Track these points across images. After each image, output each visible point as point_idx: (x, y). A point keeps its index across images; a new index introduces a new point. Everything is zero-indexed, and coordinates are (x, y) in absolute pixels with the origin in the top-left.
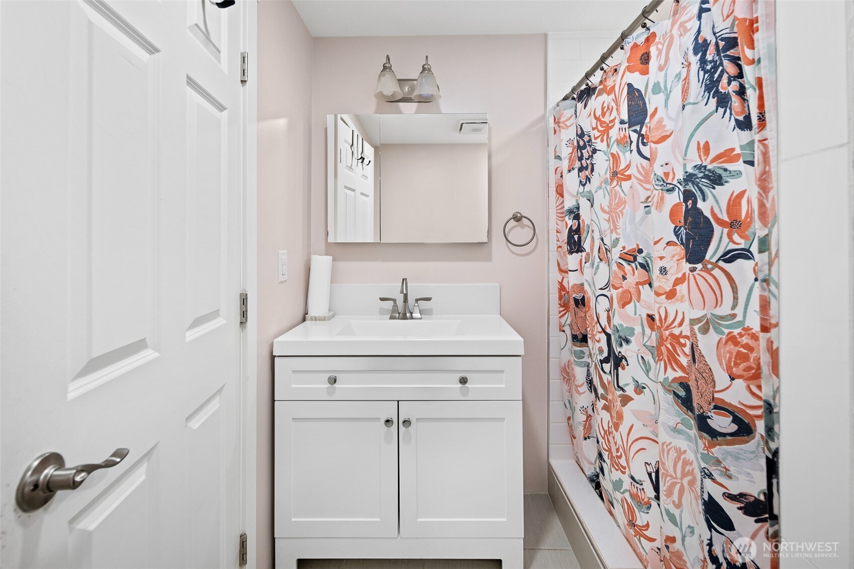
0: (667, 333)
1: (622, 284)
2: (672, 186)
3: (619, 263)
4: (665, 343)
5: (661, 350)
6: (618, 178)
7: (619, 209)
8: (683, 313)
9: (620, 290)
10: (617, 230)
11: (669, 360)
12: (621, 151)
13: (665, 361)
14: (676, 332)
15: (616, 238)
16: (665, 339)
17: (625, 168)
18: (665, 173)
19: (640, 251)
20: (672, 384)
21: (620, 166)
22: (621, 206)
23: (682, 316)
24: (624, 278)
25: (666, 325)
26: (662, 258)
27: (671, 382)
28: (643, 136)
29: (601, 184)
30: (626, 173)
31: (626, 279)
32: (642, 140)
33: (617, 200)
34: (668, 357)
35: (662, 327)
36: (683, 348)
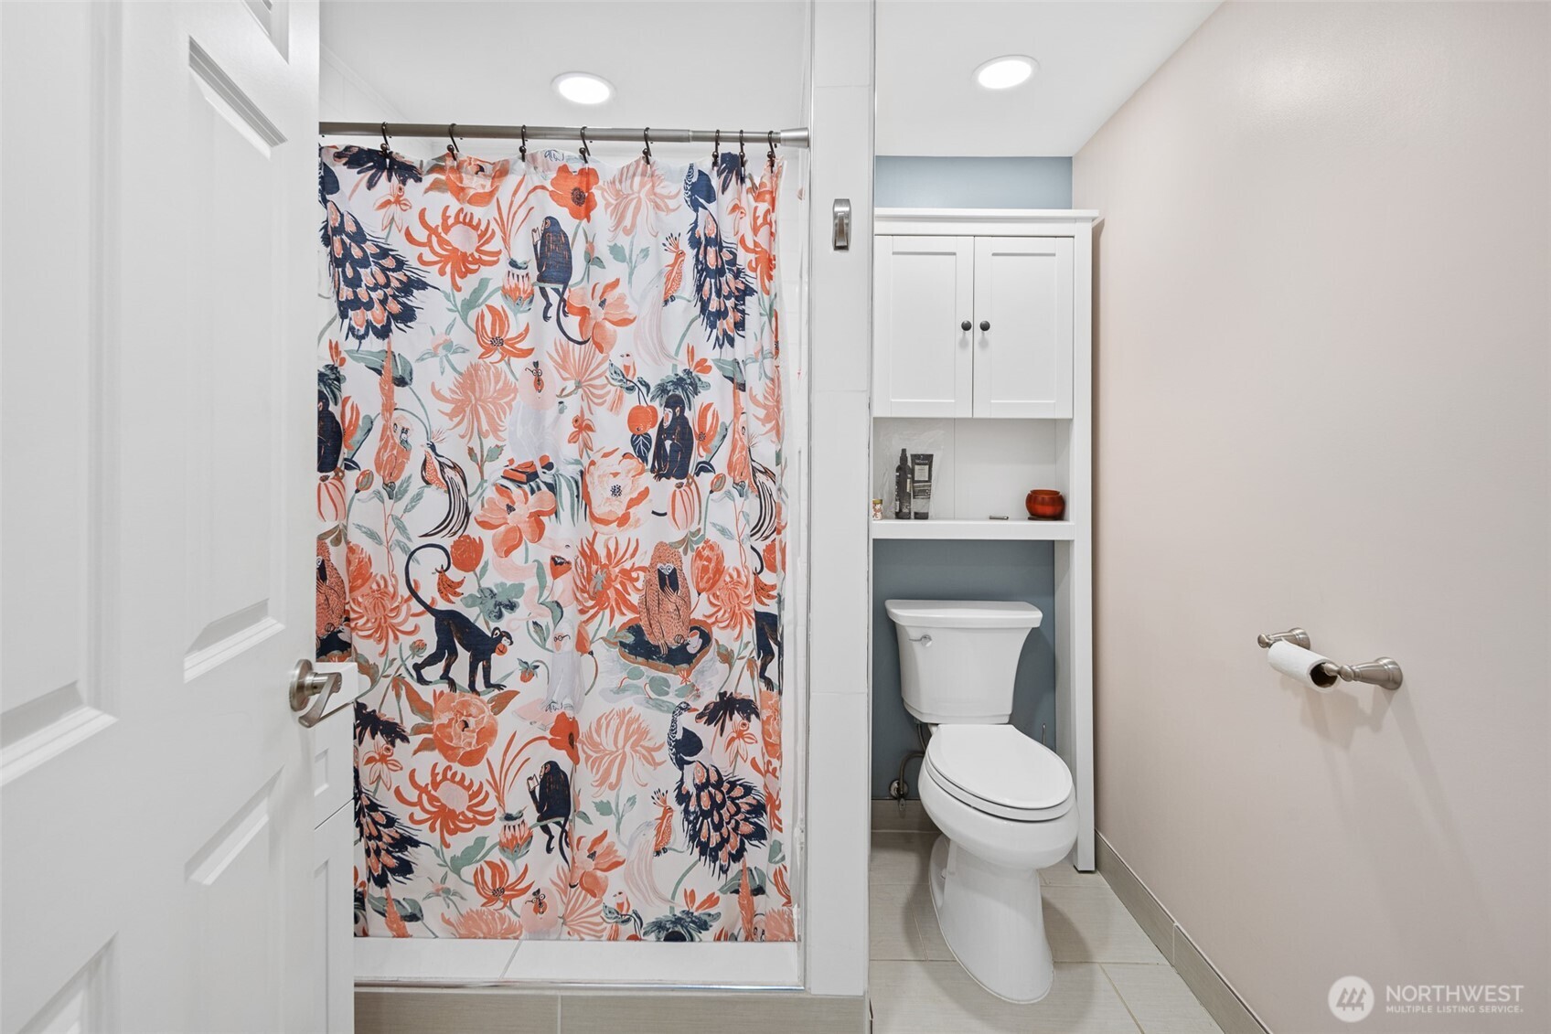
0: (617, 570)
1: (505, 518)
2: (632, 384)
3: (502, 485)
4: (613, 584)
5: (608, 595)
6: (504, 349)
7: (505, 400)
8: (637, 540)
9: (502, 528)
10: (500, 433)
11: (618, 604)
12: (510, 309)
13: (612, 608)
14: (627, 566)
15: (497, 446)
16: (613, 578)
17: (517, 337)
18: (625, 366)
19: (549, 466)
20: (619, 634)
21: (507, 332)
22: (509, 395)
23: (635, 546)
24: (510, 509)
25: (616, 560)
26: (615, 475)
27: (619, 631)
28: (564, 301)
29: (436, 348)
30: (517, 346)
31: (514, 510)
32: (564, 307)
33: (501, 384)
34: (616, 600)
35: (611, 564)
36: (635, 584)
